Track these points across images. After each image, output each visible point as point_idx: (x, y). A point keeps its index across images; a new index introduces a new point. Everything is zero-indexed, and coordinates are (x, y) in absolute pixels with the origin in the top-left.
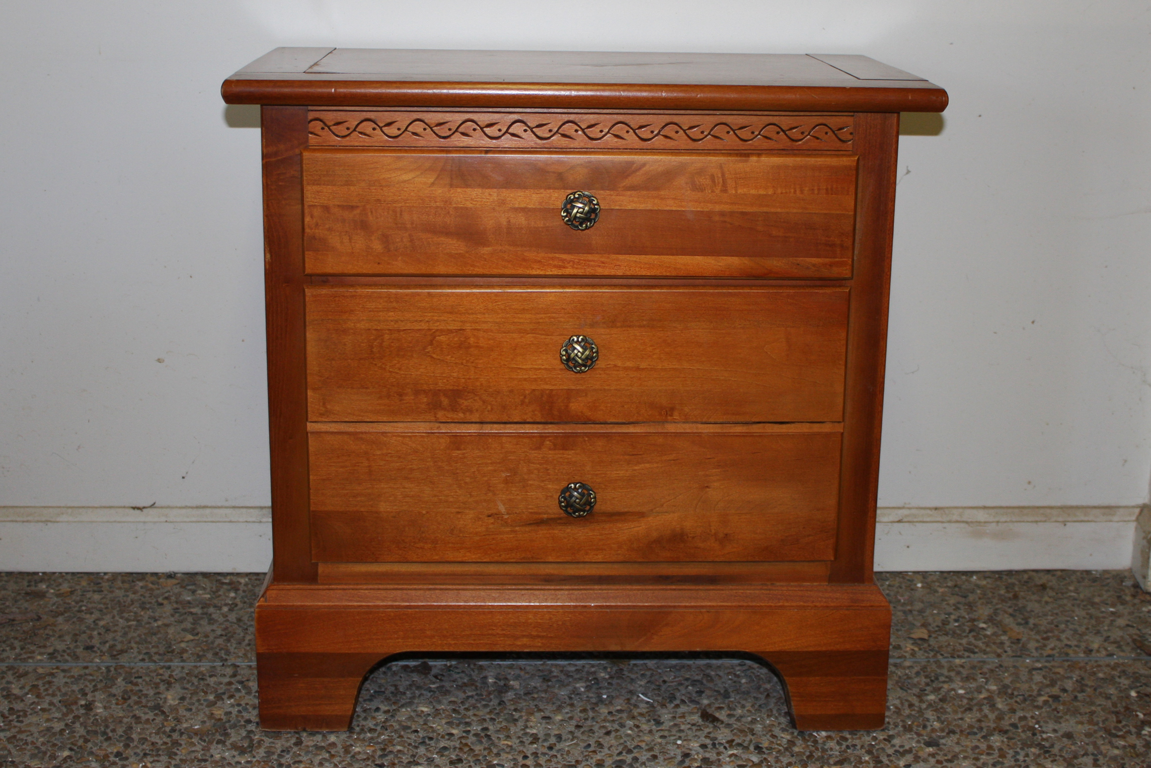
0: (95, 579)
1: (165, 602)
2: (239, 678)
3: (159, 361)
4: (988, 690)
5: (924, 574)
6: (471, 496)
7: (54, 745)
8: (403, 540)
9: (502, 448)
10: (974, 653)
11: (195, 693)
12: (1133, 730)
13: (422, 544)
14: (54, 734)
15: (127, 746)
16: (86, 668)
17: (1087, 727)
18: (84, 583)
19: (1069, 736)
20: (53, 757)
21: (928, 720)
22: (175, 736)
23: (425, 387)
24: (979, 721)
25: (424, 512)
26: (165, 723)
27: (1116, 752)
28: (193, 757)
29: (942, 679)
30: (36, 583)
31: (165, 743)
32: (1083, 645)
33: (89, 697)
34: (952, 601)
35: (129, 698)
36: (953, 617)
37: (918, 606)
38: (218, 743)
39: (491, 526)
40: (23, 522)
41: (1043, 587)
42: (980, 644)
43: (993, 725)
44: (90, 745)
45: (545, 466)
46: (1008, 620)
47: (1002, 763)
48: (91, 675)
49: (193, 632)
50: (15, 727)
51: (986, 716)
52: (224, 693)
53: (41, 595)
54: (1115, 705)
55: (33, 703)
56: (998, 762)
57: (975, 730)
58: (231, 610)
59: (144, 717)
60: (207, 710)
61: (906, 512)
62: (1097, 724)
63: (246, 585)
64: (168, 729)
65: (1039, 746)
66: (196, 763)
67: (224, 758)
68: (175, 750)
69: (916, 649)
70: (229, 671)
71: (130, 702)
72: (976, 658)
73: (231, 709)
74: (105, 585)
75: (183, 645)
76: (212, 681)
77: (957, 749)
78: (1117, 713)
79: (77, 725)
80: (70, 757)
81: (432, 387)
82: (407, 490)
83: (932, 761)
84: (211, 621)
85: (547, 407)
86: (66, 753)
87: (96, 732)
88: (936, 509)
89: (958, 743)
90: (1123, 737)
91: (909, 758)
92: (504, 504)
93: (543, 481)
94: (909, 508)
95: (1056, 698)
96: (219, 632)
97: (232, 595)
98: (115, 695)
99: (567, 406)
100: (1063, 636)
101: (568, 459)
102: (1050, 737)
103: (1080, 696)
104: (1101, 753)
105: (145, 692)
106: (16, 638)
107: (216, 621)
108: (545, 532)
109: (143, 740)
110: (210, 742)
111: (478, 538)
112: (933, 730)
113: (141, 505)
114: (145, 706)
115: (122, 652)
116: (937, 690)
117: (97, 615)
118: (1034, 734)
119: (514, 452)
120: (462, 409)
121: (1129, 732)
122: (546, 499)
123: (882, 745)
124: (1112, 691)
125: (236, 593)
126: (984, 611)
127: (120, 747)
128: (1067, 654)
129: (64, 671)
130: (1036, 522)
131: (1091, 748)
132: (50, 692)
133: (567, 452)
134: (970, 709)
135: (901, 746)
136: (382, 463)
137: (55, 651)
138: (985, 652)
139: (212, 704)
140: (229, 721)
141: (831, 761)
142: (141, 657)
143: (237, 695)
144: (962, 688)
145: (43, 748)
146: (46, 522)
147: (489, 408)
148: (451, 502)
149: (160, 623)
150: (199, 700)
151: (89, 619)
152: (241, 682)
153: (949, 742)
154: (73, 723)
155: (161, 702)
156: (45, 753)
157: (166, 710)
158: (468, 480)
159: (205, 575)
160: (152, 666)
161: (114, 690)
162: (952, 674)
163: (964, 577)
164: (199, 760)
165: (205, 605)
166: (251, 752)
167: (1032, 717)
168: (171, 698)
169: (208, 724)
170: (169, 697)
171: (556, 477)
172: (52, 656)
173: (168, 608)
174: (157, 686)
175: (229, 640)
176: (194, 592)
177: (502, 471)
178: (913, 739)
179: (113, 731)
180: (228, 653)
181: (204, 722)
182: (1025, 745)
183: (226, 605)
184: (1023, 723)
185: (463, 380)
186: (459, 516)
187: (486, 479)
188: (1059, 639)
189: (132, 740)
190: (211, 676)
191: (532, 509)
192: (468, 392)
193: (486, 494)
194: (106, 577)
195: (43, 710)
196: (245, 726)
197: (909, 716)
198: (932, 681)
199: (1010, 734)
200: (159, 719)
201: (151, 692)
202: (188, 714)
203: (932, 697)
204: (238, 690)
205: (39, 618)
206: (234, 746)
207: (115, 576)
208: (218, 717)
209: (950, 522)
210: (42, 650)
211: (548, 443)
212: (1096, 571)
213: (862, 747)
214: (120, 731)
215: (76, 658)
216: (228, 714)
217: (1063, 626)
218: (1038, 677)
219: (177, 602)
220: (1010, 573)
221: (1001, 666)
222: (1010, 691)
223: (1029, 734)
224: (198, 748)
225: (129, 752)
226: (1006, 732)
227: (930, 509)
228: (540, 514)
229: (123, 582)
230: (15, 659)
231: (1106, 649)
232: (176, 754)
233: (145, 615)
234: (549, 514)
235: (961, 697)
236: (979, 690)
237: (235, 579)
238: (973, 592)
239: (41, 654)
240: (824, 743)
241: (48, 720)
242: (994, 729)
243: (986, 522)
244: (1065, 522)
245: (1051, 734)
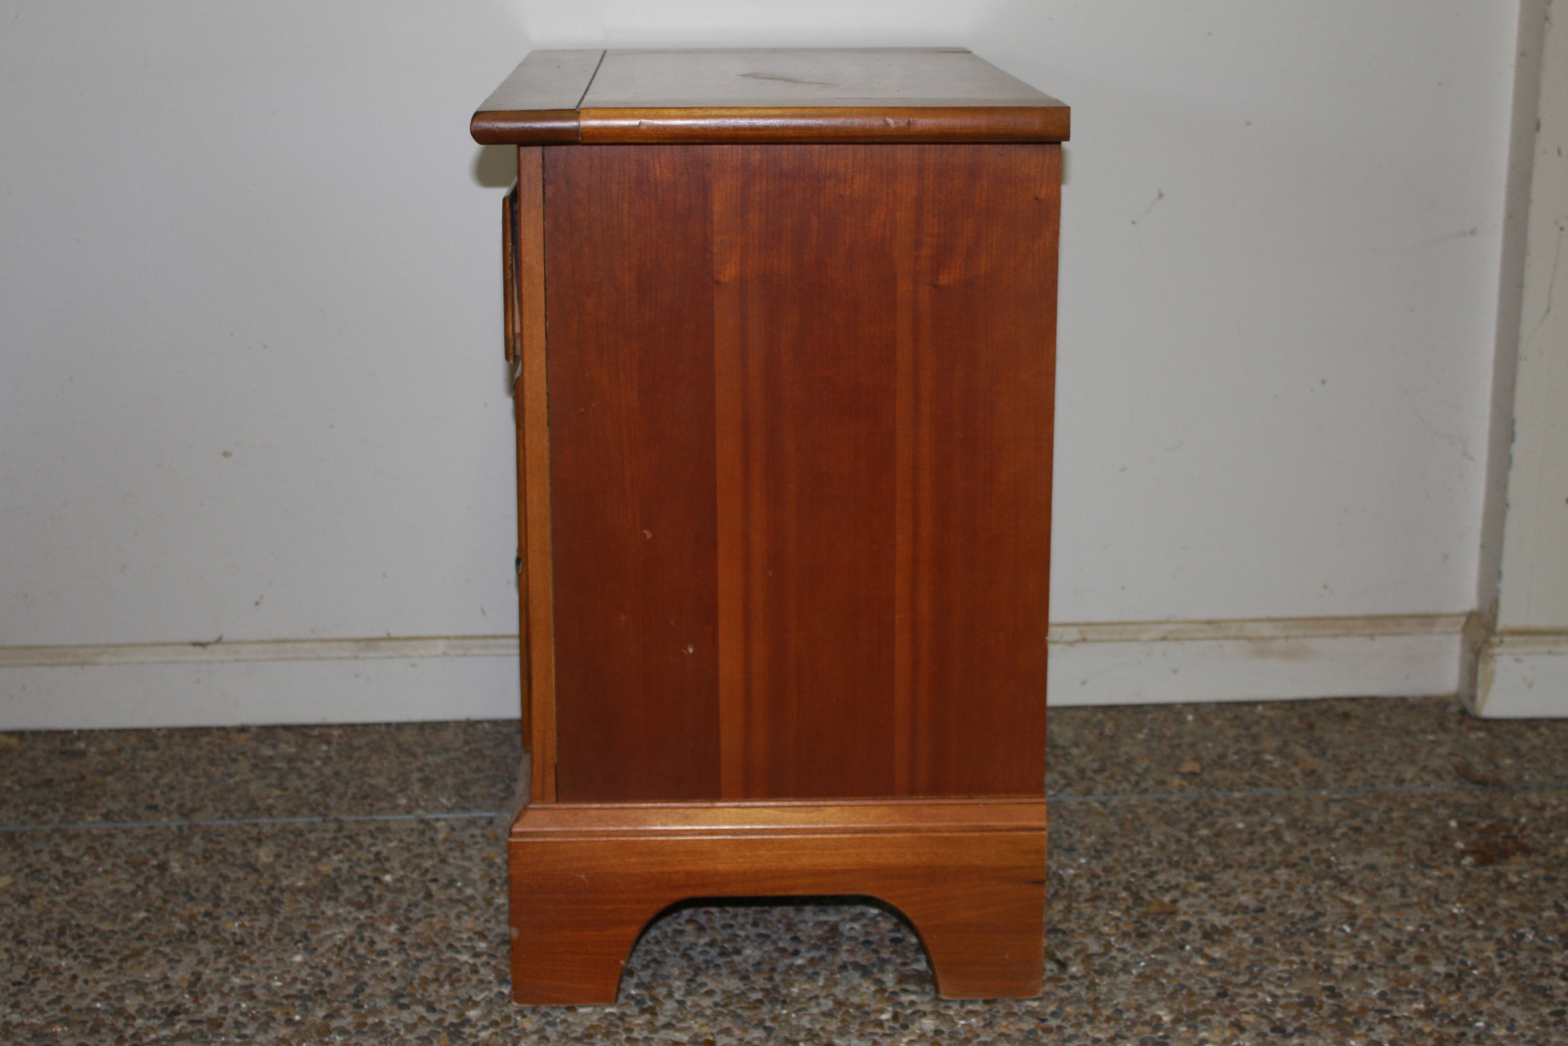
0: (147, 736)
1: (241, 758)
2: (346, 833)
3: (226, 454)
4: (1274, 824)
5: (1196, 707)
7: (126, 907)
10: (1257, 786)
11: (293, 850)
12: (1451, 860)
14: (125, 896)
15: (216, 905)
16: (152, 828)
17: (1393, 859)
18: (133, 740)
19: (1372, 867)
20: (127, 918)
21: (1199, 855)
22: (275, 893)
24: (1262, 855)
26: (261, 881)
27: (1429, 882)
28: (299, 913)
29: (1217, 813)
30: (72, 742)
31: (264, 902)
32: (1393, 775)
33: (162, 856)
34: (1231, 733)
35: (212, 857)
36: (1231, 750)
37: (1188, 739)
38: (329, 899)
40: (53, 665)
41: (1346, 716)
42: (1265, 777)
43: (1278, 859)
44: (170, 906)
46: (1300, 752)
47: (1289, 897)
48: (159, 834)
49: (280, 786)
50: (74, 890)
51: (1271, 850)
52: (329, 849)
53: (82, 754)
54: (1430, 835)
55: (93, 865)
56: (1285, 896)
57: (1257, 864)
58: (325, 763)
59: (233, 876)
60: (311, 867)
61: (1170, 627)
62: (1407, 855)
63: (340, 736)
64: (265, 887)
65: (1335, 877)
66: (304, 920)
67: (338, 915)
68: (277, 908)
69: (1185, 783)
70: (332, 826)
71: (214, 861)
72: (1258, 792)
73: (341, 865)
74: (161, 741)
75: (271, 801)
76: (312, 837)
77: (1234, 883)
78: (1432, 844)
79: (151, 886)
80: (148, 919)
83: (1204, 896)
84: (301, 775)
86: (142, 915)
87: (176, 893)
88: (1209, 622)
89: (1236, 877)
90: (1438, 868)
91: (1176, 894)
94: (1176, 623)
95: (1357, 830)
96: (313, 786)
97: (324, 747)
98: (193, 855)
100: (1369, 767)
102: (1349, 870)
103: (1387, 827)
104: (1410, 884)
105: (230, 851)
106: (57, 800)
107: (308, 775)
109: (235, 899)
110: (320, 899)
112: (1206, 865)
113: (203, 638)
114: (233, 864)
115: (194, 810)
116: (1211, 825)
117: (155, 772)
118: (1329, 867)
121: (1447, 863)
123: (1142, 882)
124: (1426, 820)
125: (329, 746)
126: (1273, 743)
127: (209, 906)
128: (1373, 785)
129: (125, 831)
130: (1336, 636)
131: (1398, 880)
132: (111, 852)
134: (1251, 843)
135: (1167, 882)
137: (109, 812)
138: (1270, 785)
139: (314, 861)
140: (339, 877)
141: (1081, 899)
142: (219, 815)
143: (346, 850)
144: (1241, 821)
145: (113, 911)
146: (83, 664)
149: (237, 779)
150: (299, 857)
151: (147, 778)
152: (350, 837)
153: (1226, 877)
154: (146, 883)
155: (252, 860)
156: (116, 916)
157: (259, 866)
159: (287, 728)
160: (234, 823)
161: (191, 849)
162: (1230, 808)
163: (1246, 709)
164: (308, 918)
165: (290, 760)
166: (371, 907)
167: (1328, 850)
168: (264, 855)
169: (313, 881)
170: (262, 855)
172: (106, 817)
173: (244, 764)
174: (244, 843)
175: (327, 795)
176: (274, 746)
178: (1180, 874)
179: (197, 890)
180: (328, 807)
181: (307, 879)
182: (1318, 878)
183: (319, 758)
184: (1316, 856)
188: (1364, 770)
189: (222, 900)
190: (310, 832)
194: (161, 734)
195: (106, 872)
197: (1176, 852)
198: (1205, 816)
199: (1300, 868)
200: (253, 878)
201: (238, 850)
202: (287, 871)
203: (1204, 832)
204: (346, 845)
205: (83, 778)
206: (349, 902)
207: (171, 733)
208: (325, 873)
209: (1227, 638)
210: (93, 811)
212: (1414, 698)
213: (1119, 883)
214: (206, 890)
215: (137, 818)
216: (338, 870)
217: (1369, 757)
218: (1335, 809)
219: (255, 757)
220: (1304, 702)
221: (1290, 799)
222: (1300, 824)
223: (1323, 866)
224: (305, 905)
225: (220, 911)
226: (1295, 865)
227: (1202, 622)
229: (183, 738)
230: (61, 822)
231: (1421, 779)
232: (278, 912)
233: (217, 772)
235: (1240, 831)
236: (1263, 824)
237: (325, 731)
238: (1257, 723)
239: (94, 815)
240: (1072, 881)
241: (114, 882)
242: (1280, 863)
243: (1272, 638)
244: (1372, 636)
245: (1351, 867)
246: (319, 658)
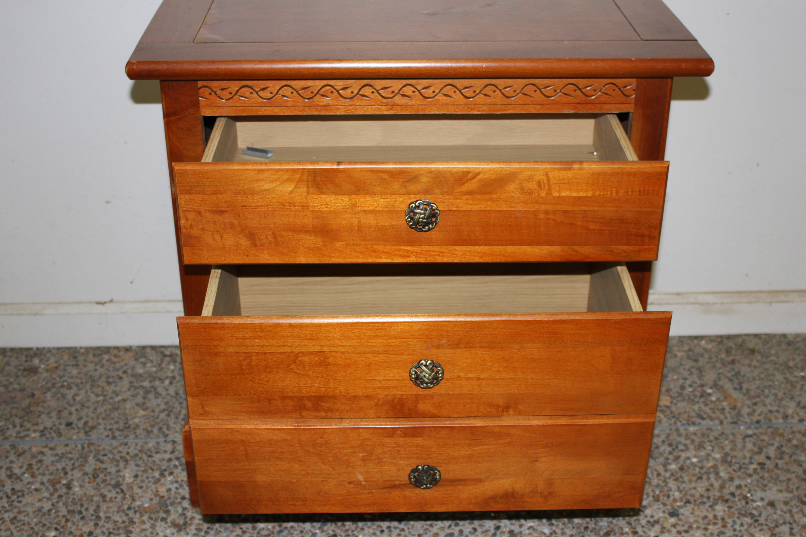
1: (124, 376)
2: (176, 454)
4: (714, 459)
6: (334, 470)
7: (44, 525)
8: (278, 500)
9: (359, 436)
10: (703, 419)
11: (145, 471)
13: (294, 502)
14: (44, 514)
15: (96, 525)
16: (67, 446)
17: (785, 496)
18: (66, 358)
19: (772, 504)
21: (671, 490)
22: (131, 514)
23: (290, 394)
24: (708, 490)
25: (294, 481)
26: (124, 502)
29: (681, 447)
30: (32, 357)
31: (124, 522)
32: (781, 410)
33: (69, 477)
34: (688, 366)
35: (98, 476)
36: (688, 382)
38: (162, 521)
39: (352, 490)
40: (18, 315)
41: (753, 351)
42: (707, 409)
43: (717, 494)
44: (69, 525)
45: (397, 448)
46: (728, 386)
48: (70, 453)
50: (16, 507)
51: (712, 485)
52: (165, 470)
53: (36, 370)
55: (29, 483)
56: (721, 533)
57: (705, 500)
58: (171, 383)
59: (109, 496)
60: (154, 488)
62: (792, 492)
64: (126, 508)
65: (751, 515)
68: (131, 528)
69: (662, 415)
71: (99, 480)
72: (705, 425)
73: (171, 487)
74: (81, 358)
75: (137, 421)
76: (157, 457)
77: (692, 520)
79: (61, 504)
81: (296, 394)
82: (279, 466)
83: (674, 530)
84: (157, 394)
85: (398, 407)
87: (74, 512)
89: (692, 514)
91: (657, 528)
92: (362, 475)
93: (395, 459)
95: (762, 465)
96: (163, 407)
97: (172, 367)
98: (87, 474)
99: (416, 406)
100: (767, 402)
101: (417, 443)
102: (758, 506)
103: (780, 464)
104: (795, 522)
105: (109, 470)
106: (17, 416)
107: (160, 395)
108: (398, 493)
109: (108, 519)
110: (156, 520)
111: (341, 498)
112: (675, 500)
113: (103, 300)
114: (109, 484)
115: (93, 428)
116: (677, 459)
117: (74, 390)
118: (747, 503)
119: (370, 439)
120: (323, 409)
122: (398, 471)
125: (174, 365)
126: (710, 376)
127: (91, 526)
128: (770, 421)
129: (51, 449)
130: (750, 303)
131: (787, 516)
132: (41, 471)
133: (416, 439)
134: (701, 478)
135: (652, 517)
136: (256, 448)
137: (45, 428)
138: (712, 419)
139: (157, 481)
140: (170, 499)
142: (106, 434)
143: (175, 472)
144: (695, 456)
147: (348, 408)
148: (317, 474)
149: (120, 398)
150: (148, 478)
151: (69, 395)
153: (686, 512)
154: (58, 502)
155: (121, 480)
157: (124, 487)
158: (331, 459)
160: (114, 443)
161: (87, 469)
162: (688, 442)
165: (152, 378)
166: (185, 529)
167: (746, 486)
168: (128, 475)
169: (154, 502)
170: (127, 475)
171: (407, 456)
172: (42, 433)
173: (126, 382)
174: (118, 463)
175: (169, 415)
176: (144, 364)
177: (360, 452)
178: (660, 509)
179: (87, 509)
180: (169, 428)
181: (151, 500)
182: (742, 515)
183: (168, 378)
184: (739, 492)
185: (324, 389)
186: (324, 483)
187: (346, 458)
188: (765, 405)
189: (100, 519)
190: (157, 453)
191: (385, 478)
192: (329, 398)
193: (347, 468)
194: (82, 351)
195: (36, 490)
196: (180, 503)
197: (658, 486)
198: (674, 450)
200: (120, 496)
201: (113, 470)
202: (140, 492)
203: (673, 467)
204: (176, 467)
205: (33, 395)
206: (173, 524)
207: (88, 350)
208: (162, 494)
209: (687, 303)
210: (35, 427)
211: (399, 432)
212: (791, 334)
214: (91, 510)
215: (60, 435)
216: (169, 490)
217: (766, 391)
218: (749, 445)
219: (132, 376)
221: (723, 433)
222: (729, 459)
223: (743, 502)
224: (148, 526)
225: (98, 531)
226: (727, 501)
228: (393, 481)
229: (94, 356)
230: (16, 437)
231: (798, 415)
233: (110, 389)
234: (400, 481)
235: (694, 466)
236: (707, 459)
237: (173, 351)
238: (702, 355)
239: (35, 432)
241: (40, 500)
242: (719, 498)
243: (714, 304)
244: (770, 303)
245: (759, 504)
246: (168, 312)
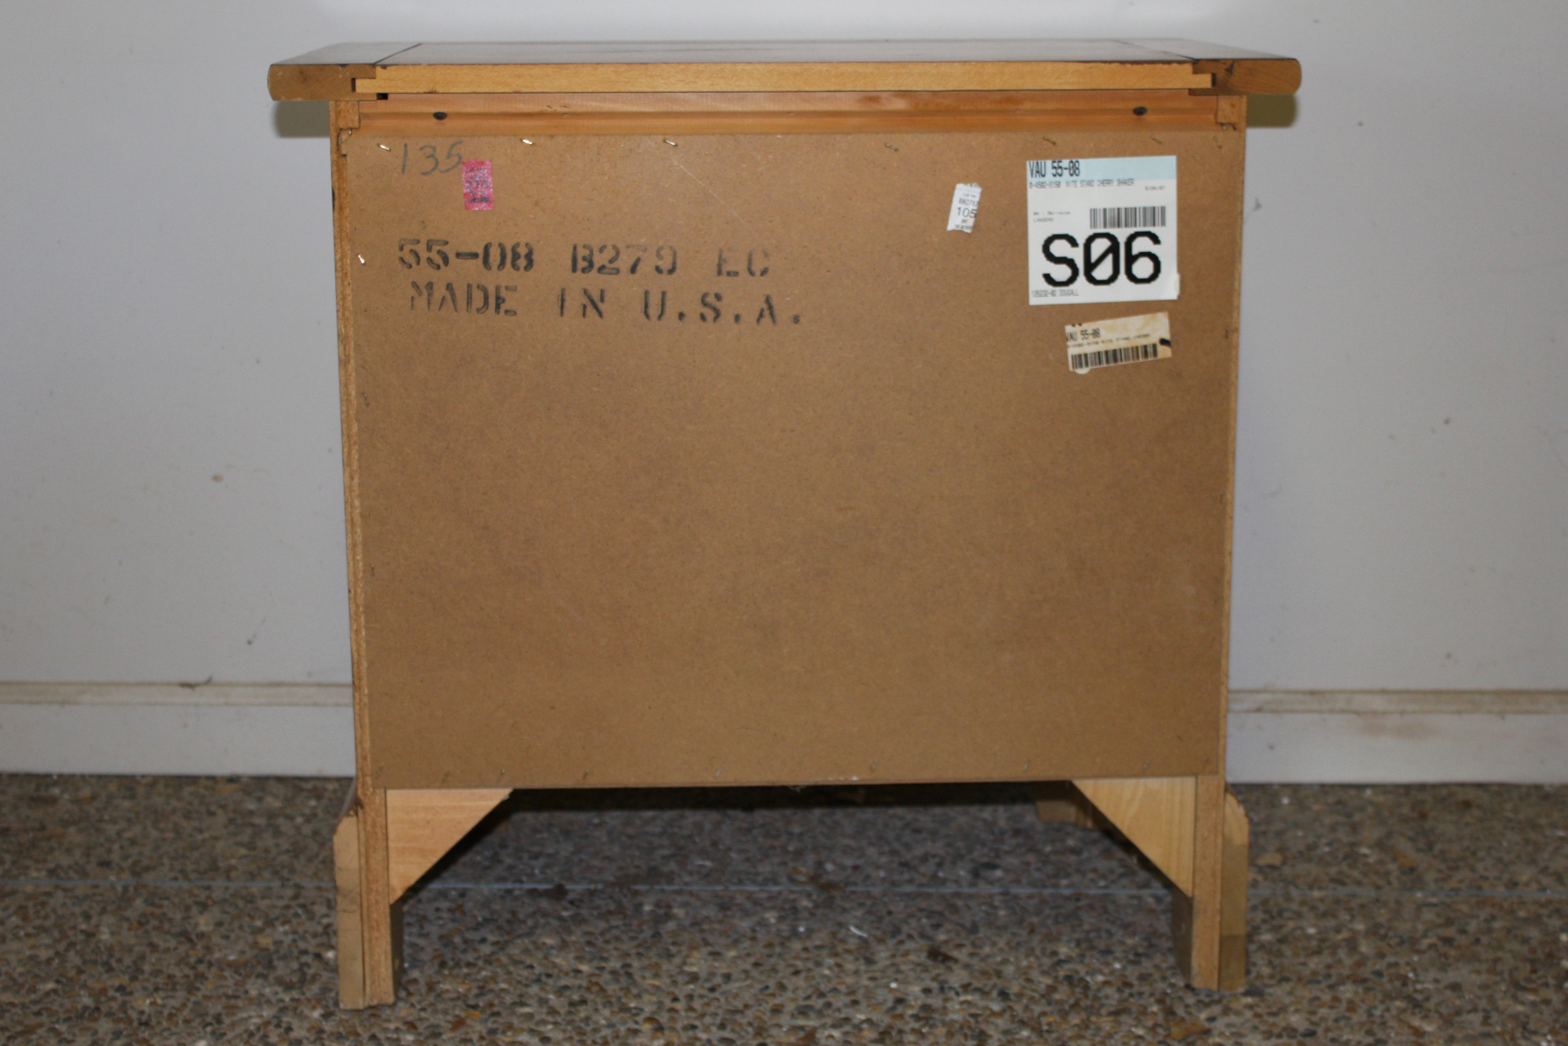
0: (128, 783)
1: (220, 812)
2: (301, 901)
3: (216, 478)
4: (1351, 930)
5: (1295, 789)
7: (36, 976)
10: (1343, 884)
11: (237, 919)
12: (1552, 981)
14: (39, 963)
15: (134, 978)
16: (96, 887)
18: (112, 787)
19: (1455, 987)
20: (33, 990)
21: (1255, 964)
22: (202, 968)
24: (1329, 967)
26: (191, 952)
27: (1520, 1008)
28: (221, 991)
29: (1286, 914)
30: (47, 787)
31: (187, 976)
32: (1506, 877)
33: (94, 921)
34: (1328, 820)
35: (148, 922)
36: (1324, 841)
37: (1278, 826)
38: (259, 976)
40: (31, 703)
41: (1467, 805)
42: (1355, 874)
43: (1346, 972)
44: (83, 977)
46: (1403, 845)
47: (1349, 1019)
48: (101, 895)
49: (251, 846)
51: (1340, 961)
52: (277, 919)
53: (53, 801)
54: (1533, 951)
55: (17, 927)
56: (1344, 1017)
57: (1320, 978)
58: (308, 820)
59: (162, 945)
60: (250, 939)
61: (1267, 697)
62: (1501, 973)
63: (335, 791)
64: (192, 960)
65: (1409, 998)
66: (224, 1000)
67: (261, 995)
68: (198, 985)
69: (1260, 878)
70: (290, 892)
71: (149, 927)
72: (1342, 892)
73: (283, 938)
74: (141, 790)
75: (233, 862)
76: (263, 904)
77: (1287, 1000)
78: (1533, 962)
79: (72, 954)
80: (55, 991)
83: (1249, 1014)
84: (277, 833)
86: (50, 986)
87: (95, 963)
88: (1312, 693)
89: (1290, 993)
90: (1534, 991)
91: (1216, 1010)
94: (1274, 692)
95: (1448, 941)
96: (285, 847)
97: (313, 803)
98: (128, 919)
100: (1480, 867)
102: (1427, 989)
103: (1485, 940)
104: (1497, 1009)
105: (170, 916)
106: (8, 851)
107: (285, 834)
109: (156, 973)
110: (248, 976)
112: (1259, 976)
113: (192, 678)
114: (168, 932)
115: (147, 869)
116: (1275, 929)
117: (122, 824)
118: (1405, 984)
121: (1546, 985)
123: (1180, 993)
124: (1534, 933)
126: (1372, 833)
127: (125, 979)
128: (1480, 888)
129: (65, 890)
130: (1459, 712)
131: (1483, 1004)
132: (43, 913)
134: (1318, 952)
137: (58, 866)
138: (1359, 883)
139: (260, 931)
140: (277, 951)
141: (1104, 1011)
142: (173, 874)
143: (295, 921)
144: (1314, 926)
145: (21, 980)
146: (63, 703)
149: (206, 835)
150: (241, 927)
151: (111, 830)
152: (303, 906)
153: (1279, 993)
154: (67, 950)
155: (189, 929)
156: (22, 986)
157: (195, 936)
159: (280, 779)
160: (185, 885)
161: (129, 913)
162: (1305, 909)
163: (1353, 792)
164: (228, 997)
165: (271, 815)
166: (301, 988)
167: (1408, 964)
168: (205, 923)
169: (248, 955)
170: (202, 922)
172: (52, 872)
173: (221, 818)
174: (188, 908)
175: (296, 857)
176: (260, 800)
179: (119, 961)
180: (292, 870)
181: (243, 952)
182: (1388, 997)
183: (303, 815)
184: (1392, 970)
188: (1473, 869)
189: (143, 972)
190: (263, 898)
194: (144, 781)
195: (28, 935)
198: (1272, 918)
199: (1370, 984)
200: (183, 949)
201: (178, 916)
202: (223, 942)
203: (1266, 937)
204: (297, 915)
205: (43, 828)
206: (279, 981)
207: (153, 781)
208: (264, 946)
209: (1332, 711)
210: (41, 866)
212: (1551, 786)
213: (1152, 995)
214: (128, 961)
215: (84, 874)
216: (278, 943)
217: (1481, 854)
218: (1428, 915)
219: (235, 811)
220: (1422, 787)
221: (1377, 901)
222: (1382, 931)
223: (1398, 984)
224: (230, 982)
225: (137, 985)
226: (1364, 981)
227: (1304, 693)
229: (166, 786)
231: (1539, 882)
232: (198, 989)
233: (187, 826)
235: (1309, 937)
236: (1338, 930)
237: (319, 784)
238: (1362, 809)
239: (38, 870)
240: (1099, 990)
241: (33, 947)
242: (1348, 977)
243: (1385, 713)
244: (1502, 714)
245: (1430, 986)
246: (315, 704)
